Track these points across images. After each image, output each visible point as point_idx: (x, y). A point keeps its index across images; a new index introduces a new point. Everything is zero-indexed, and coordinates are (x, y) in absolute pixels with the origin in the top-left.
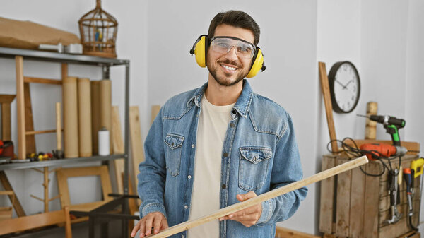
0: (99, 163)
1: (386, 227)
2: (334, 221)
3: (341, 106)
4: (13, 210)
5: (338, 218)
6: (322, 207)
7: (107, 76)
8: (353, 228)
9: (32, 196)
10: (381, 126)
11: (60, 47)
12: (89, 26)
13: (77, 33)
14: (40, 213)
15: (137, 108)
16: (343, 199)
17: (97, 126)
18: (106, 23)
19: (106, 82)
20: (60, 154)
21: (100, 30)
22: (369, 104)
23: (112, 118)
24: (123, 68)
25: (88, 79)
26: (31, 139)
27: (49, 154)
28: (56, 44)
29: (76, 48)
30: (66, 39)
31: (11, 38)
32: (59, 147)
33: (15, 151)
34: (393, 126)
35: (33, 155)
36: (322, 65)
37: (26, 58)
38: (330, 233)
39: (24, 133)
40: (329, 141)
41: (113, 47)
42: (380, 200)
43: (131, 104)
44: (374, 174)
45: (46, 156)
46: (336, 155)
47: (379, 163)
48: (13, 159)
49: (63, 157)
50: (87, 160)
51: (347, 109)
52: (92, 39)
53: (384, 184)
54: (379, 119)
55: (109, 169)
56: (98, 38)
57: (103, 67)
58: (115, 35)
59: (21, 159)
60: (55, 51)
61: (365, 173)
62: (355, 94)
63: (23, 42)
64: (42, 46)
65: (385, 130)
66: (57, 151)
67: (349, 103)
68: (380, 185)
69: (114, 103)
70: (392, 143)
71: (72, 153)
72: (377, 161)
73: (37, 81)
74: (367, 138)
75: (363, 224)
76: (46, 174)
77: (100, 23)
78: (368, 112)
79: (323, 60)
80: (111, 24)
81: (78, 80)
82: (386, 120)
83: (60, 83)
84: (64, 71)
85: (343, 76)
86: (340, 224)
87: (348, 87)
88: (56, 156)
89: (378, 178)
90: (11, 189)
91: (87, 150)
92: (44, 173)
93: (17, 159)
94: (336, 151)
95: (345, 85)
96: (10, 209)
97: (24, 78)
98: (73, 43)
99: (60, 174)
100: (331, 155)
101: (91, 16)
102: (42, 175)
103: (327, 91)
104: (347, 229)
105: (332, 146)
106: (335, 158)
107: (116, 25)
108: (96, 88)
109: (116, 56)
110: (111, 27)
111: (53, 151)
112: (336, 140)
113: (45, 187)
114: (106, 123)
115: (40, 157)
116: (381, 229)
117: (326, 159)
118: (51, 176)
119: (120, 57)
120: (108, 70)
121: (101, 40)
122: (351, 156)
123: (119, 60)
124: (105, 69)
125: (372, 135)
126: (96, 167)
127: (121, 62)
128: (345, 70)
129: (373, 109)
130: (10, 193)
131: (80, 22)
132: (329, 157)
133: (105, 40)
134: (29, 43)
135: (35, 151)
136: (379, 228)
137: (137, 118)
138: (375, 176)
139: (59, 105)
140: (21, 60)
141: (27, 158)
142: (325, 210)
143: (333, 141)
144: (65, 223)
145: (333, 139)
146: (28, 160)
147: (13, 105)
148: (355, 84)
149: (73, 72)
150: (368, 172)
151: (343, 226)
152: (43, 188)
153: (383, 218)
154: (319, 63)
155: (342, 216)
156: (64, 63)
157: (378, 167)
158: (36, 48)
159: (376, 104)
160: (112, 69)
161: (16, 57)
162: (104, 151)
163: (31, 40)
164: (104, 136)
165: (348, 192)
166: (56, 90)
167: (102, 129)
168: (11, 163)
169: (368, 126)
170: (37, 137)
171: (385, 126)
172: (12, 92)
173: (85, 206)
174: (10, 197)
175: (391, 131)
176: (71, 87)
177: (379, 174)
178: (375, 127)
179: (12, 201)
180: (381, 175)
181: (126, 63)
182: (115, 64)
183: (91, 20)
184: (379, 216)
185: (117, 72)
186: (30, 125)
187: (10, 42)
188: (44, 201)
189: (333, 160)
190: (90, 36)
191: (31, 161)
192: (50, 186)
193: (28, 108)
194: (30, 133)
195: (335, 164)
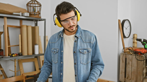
0: (34, 57)
1: (145, 79)
2: (125, 77)
3: (125, 35)
4: (3, 75)
5: (127, 76)
6: (120, 72)
7: (36, 25)
8: (133, 80)
9: (10, 70)
10: (140, 42)
11: (20, 14)
12: (30, 6)
13: (26, 8)
14: (13, 77)
16: (129, 69)
17: (34, 44)
18: (37, 5)
19: (36, 27)
20: (21, 54)
21: (35, 8)
22: (134, 35)
24: (43, 22)
25: (31, 26)
26: (9, 48)
27: (16, 54)
28: (19, 12)
29: (27, 14)
30: (22, 11)
31: (2, 10)
32: (20, 51)
34: (145, 43)
35: (10, 54)
36: (119, 21)
37: (8, 18)
38: (124, 81)
39: (7, 46)
40: (123, 48)
41: (40, 14)
42: (143, 69)
43: (46, 35)
44: (141, 60)
46: (125, 53)
47: (143, 56)
48: (4, 56)
49: (22, 55)
50: (30, 56)
51: (127, 37)
52: (32, 11)
53: (145, 63)
54: (140, 40)
55: (37, 59)
56: (34, 11)
58: (40, 9)
59: (7, 56)
60: (19, 15)
61: (138, 60)
62: (129, 31)
63: (7, 12)
64: (14, 13)
65: (142, 44)
66: (20, 53)
67: (127, 34)
68: (144, 64)
69: (40, 35)
71: (25, 54)
72: (142, 55)
74: (134, 47)
75: (137, 78)
77: (34, 5)
79: (119, 19)
80: (39, 5)
81: (27, 26)
82: (142, 40)
83: (20, 27)
84: (21, 23)
85: (126, 24)
86: (128, 78)
87: (127, 28)
88: (19, 55)
89: (143, 61)
90: (2, 68)
91: (31, 52)
92: (15, 61)
93: (5, 56)
94: (125, 52)
95: (126, 28)
96: (2, 75)
97: (7, 25)
98: (26, 12)
99: (19, 62)
101: (31, 2)
102: (14, 62)
103: (121, 30)
104: (131, 80)
105: (124, 50)
106: (125, 54)
107: (40, 6)
109: (41, 17)
110: (39, 6)
111: (18, 53)
112: (125, 48)
113: (15, 67)
114: (37, 42)
115: (13, 55)
116: (144, 80)
118: (16, 62)
119: (42, 18)
120: (37, 23)
121: (35, 11)
122: (131, 53)
123: (42, 19)
124: (36, 22)
125: (136, 45)
126: (33, 59)
127: (43, 19)
128: (126, 22)
129: (135, 36)
130: (2, 69)
131: (27, 5)
132: (123, 54)
133: (36, 11)
134: (9, 12)
136: (143, 79)
137: (47, 40)
138: (142, 61)
139: (20, 35)
140: (6, 18)
141: (9, 56)
142: (122, 73)
143: (124, 48)
144: (23, 80)
145: (124, 47)
146: (9, 57)
147: (2, 36)
148: (129, 28)
149: (25, 23)
150: (138, 59)
151: (129, 79)
153: (144, 76)
154: (119, 20)
155: (128, 75)
156: (21, 20)
157: (142, 57)
158: (11, 14)
159: (137, 35)
160: (39, 22)
161: (4, 18)
162: (37, 53)
163: (10, 11)
164: (37, 47)
165: (131, 67)
166: (19, 30)
167: (36, 44)
168: (3, 58)
169: (134, 42)
170: (11, 48)
171: (142, 43)
172: (2, 31)
173: (29, 73)
175: (144, 44)
176: (25, 29)
177: (143, 60)
178: (136, 43)
179: (2, 73)
180: (144, 60)
181: (44, 20)
182: (40, 20)
183: (31, 4)
184: (143, 75)
185: (40, 24)
186: (9, 44)
187: (2, 12)
188: (15, 72)
189: (125, 55)
190: (30, 10)
191: (10, 57)
192: (16, 65)
194: (9, 46)
195: (125, 56)
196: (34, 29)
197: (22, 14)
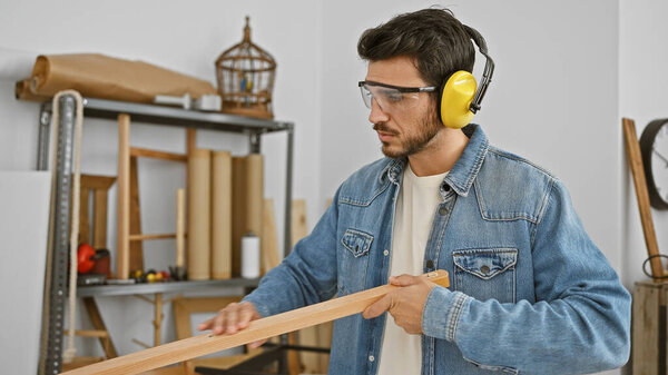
0: (240, 291)
3: (663, 195)
7: (256, 148)
9: (135, 341)
11: (186, 101)
12: (232, 70)
13: (213, 80)
15: (302, 203)
17: (240, 230)
18: (257, 65)
19: (255, 158)
20: (181, 273)
21: (249, 76)
23: (265, 219)
24: (283, 135)
25: (229, 153)
26: (136, 246)
27: (164, 274)
28: (181, 95)
29: (211, 102)
30: (195, 88)
31: (113, 86)
32: (180, 261)
33: (112, 268)
35: (139, 273)
37: (136, 118)
39: (127, 238)
40: (646, 257)
41: (269, 101)
43: (296, 196)
45: (159, 276)
46: (659, 282)
48: (109, 278)
49: (186, 278)
50: (223, 284)
52: (236, 90)
56: (246, 89)
57: (251, 136)
58: (271, 83)
59: (121, 279)
60: (179, 107)
63: (131, 92)
64: (160, 99)
66: (177, 269)
69: (268, 194)
71: (200, 272)
73: (150, 154)
76: (159, 305)
77: (247, 65)
80: (266, 65)
81: (212, 155)
83: (184, 160)
84: (190, 141)
88: (175, 276)
90: (103, 328)
91: (224, 268)
92: (155, 303)
93: (115, 277)
94: (658, 274)
95: (667, 158)
96: (102, 359)
97: (132, 149)
98: (208, 94)
100: (651, 281)
101: (235, 53)
102: (152, 307)
105: (651, 264)
106: (660, 287)
107: (273, 68)
108: (240, 168)
109: (272, 116)
110: (266, 70)
111: (170, 268)
112: (659, 256)
113: (156, 326)
114: (255, 224)
115: (151, 277)
117: (643, 289)
118: (165, 309)
119: (280, 117)
120: (258, 140)
121: (249, 90)
123: (277, 123)
124: (254, 140)
127: (281, 126)
130: (102, 334)
131: (218, 64)
132: (646, 285)
133: (255, 91)
134: (140, 94)
135: (141, 267)
137: (303, 220)
139: (181, 194)
140: (126, 121)
141: (131, 277)
143: (652, 257)
145: (653, 253)
146: (132, 281)
147: (112, 193)
149: (205, 141)
152: (152, 327)
154: (624, 120)
156: (191, 126)
158: (150, 101)
160: (265, 138)
161: (120, 117)
162: (250, 270)
163: (144, 89)
164: (251, 246)
166: (179, 170)
167: (249, 234)
168: (105, 284)
170: (146, 244)
172: (110, 172)
174: (102, 340)
176: (201, 165)
179: (104, 347)
181: (288, 127)
182: (270, 130)
183: (235, 59)
185: (273, 143)
186: (136, 226)
187: (112, 92)
189: (656, 291)
190: (232, 85)
191: (137, 283)
193: (135, 199)
194: (135, 237)
195: (660, 299)
197: (194, 100)
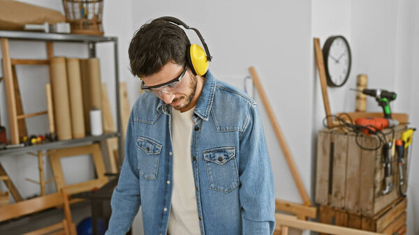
0: (90, 143)
1: (381, 197)
2: (330, 192)
3: (334, 79)
4: (10, 194)
5: (334, 190)
6: (318, 179)
7: (93, 53)
8: (349, 198)
9: (27, 180)
10: (372, 99)
11: (46, 27)
12: (73, 2)
13: (61, 9)
14: (36, 196)
15: (125, 84)
16: (340, 172)
17: (88, 106)
19: (93, 60)
20: (53, 137)
21: (85, 5)
22: (359, 77)
23: (102, 96)
24: (111, 45)
25: (76, 58)
26: (22, 123)
27: (41, 137)
28: (41, 23)
29: (64, 27)
30: (51, 17)
32: (52, 129)
33: (8, 137)
34: (385, 99)
35: (25, 139)
36: (317, 41)
37: (11, 39)
38: (326, 203)
39: (15, 118)
40: (325, 116)
41: (99, 23)
42: (375, 172)
44: (369, 147)
45: (39, 139)
46: (331, 130)
47: (375, 138)
48: (7, 144)
49: (56, 139)
50: (80, 141)
51: (338, 83)
52: (78, 17)
53: (379, 157)
54: (372, 93)
55: (100, 147)
56: (84, 14)
57: (89, 45)
58: (101, 10)
59: (15, 144)
60: (42, 31)
61: (362, 148)
62: (346, 67)
63: (8, 23)
64: (28, 27)
65: (376, 103)
66: (51, 134)
67: (341, 77)
68: (376, 159)
69: (103, 80)
70: (383, 115)
71: (66, 135)
72: (373, 136)
73: (24, 62)
74: (357, 110)
75: (359, 195)
76: (41, 157)
78: (358, 84)
79: (317, 36)
81: (67, 61)
82: (379, 93)
83: (48, 63)
84: (49, 51)
85: (337, 50)
86: (336, 196)
87: (340, 61)
88: (49, 138)
89: (374, 152)
90: (5, 174)
91: (80, 131)
92: (38, 156)
93: (10, 143)
94: (330, 125)
95: (337, 58)
96: (7, 194)
97: (12, 60)
98: (60, 22)
99: (51, 157)
100: (326, 130)
102: (36, 159)
103: (322, 67)
104: (343, 200)
105: (328, 120)
106: (331, 133)
109: (103, 33)
110: (97, 1)
111: (46, 134)
112: (331, 116)
113: (40, 170)
114: (97, 102)
115: (34, 141)
116: (376, 200)
117: (323, 134)
118: (44, 158)
119: (107, 34)
120: (94, 47)
121: (86, 17)
122: (346, 131)
123: (107, 37)
124: (91, 46)
125: (362, 107)
126: (88, 147)
127: (109, 39)
128: (338, 44)
129: (363, 80)
130: (5, 178)
132: (325, 132)
133: (90, 17)
134: (13, 24)
135: (26, 135)
136: (374, 198)
138: (371, 150)
139: (48, 87)
140: (7, 42)
141: (21, 142)
142: (321, 182)
143: (328, 116)
144: (63, 206)
145: (329, 114)
146: (23, 145)
148: (346, 58)
149: (59, 51)
150: (364, 146)
151: (339, 197)
152: (37, 171)
153: (378, 189)
154: (314, 39)
155: (338, 187)
156: (50, 43)
157: (374, 141)
158: (20, 28)
159: (366, 77)
160: (99, 46)
161: (2, 40)
162: (97, 131)
163: (16, 20)
164: (96, 116)
165: (343, 165)
166: (44, 70)
167: (94, 109)
168: (5, 149)
169: (358, 98)
171: (377, 100)
173: (80, 185)
174: (6, 182)
175: (382, 104)
176: (60, 68)
177: (374, 148)
178: (365, 99)
179: (7, 186)
180: (376, 149)
181: (114, 40)
182: (102, 41)
184: (375, 187)
186: (20, 110)
188: (41, 184)
189: (329, 135)
190: (74, 13)
191: (26, 146)
192: (44, 167)
193: (17, 91)
194: (21, 117)
195: (331, 139)
196: (85, 66)
197: (51, 26)
